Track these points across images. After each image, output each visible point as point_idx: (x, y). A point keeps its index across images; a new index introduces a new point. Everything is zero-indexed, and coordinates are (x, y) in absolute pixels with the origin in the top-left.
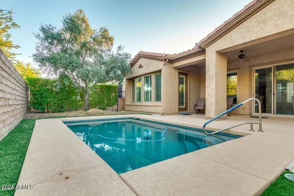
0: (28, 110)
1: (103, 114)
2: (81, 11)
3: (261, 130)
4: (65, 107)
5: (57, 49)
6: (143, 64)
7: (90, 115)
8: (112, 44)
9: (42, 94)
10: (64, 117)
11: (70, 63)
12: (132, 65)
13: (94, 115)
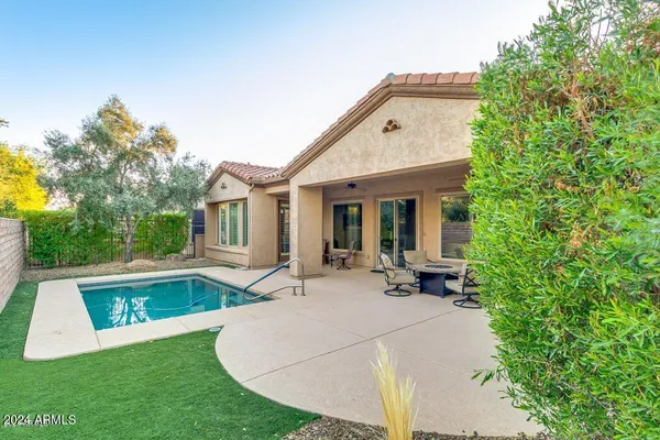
0: (27, 264)
1: (155, 269)
2: (115, 100)
3: (303, 294)
4: (89, 258)
5: (74, 165)
6: (227, 184)
7: (130, 271)
8: (173, 150)
9: (49, 238)
10: (85, 276)
11: (95, 193)
12: (211, 183)
13: (138, 271)
